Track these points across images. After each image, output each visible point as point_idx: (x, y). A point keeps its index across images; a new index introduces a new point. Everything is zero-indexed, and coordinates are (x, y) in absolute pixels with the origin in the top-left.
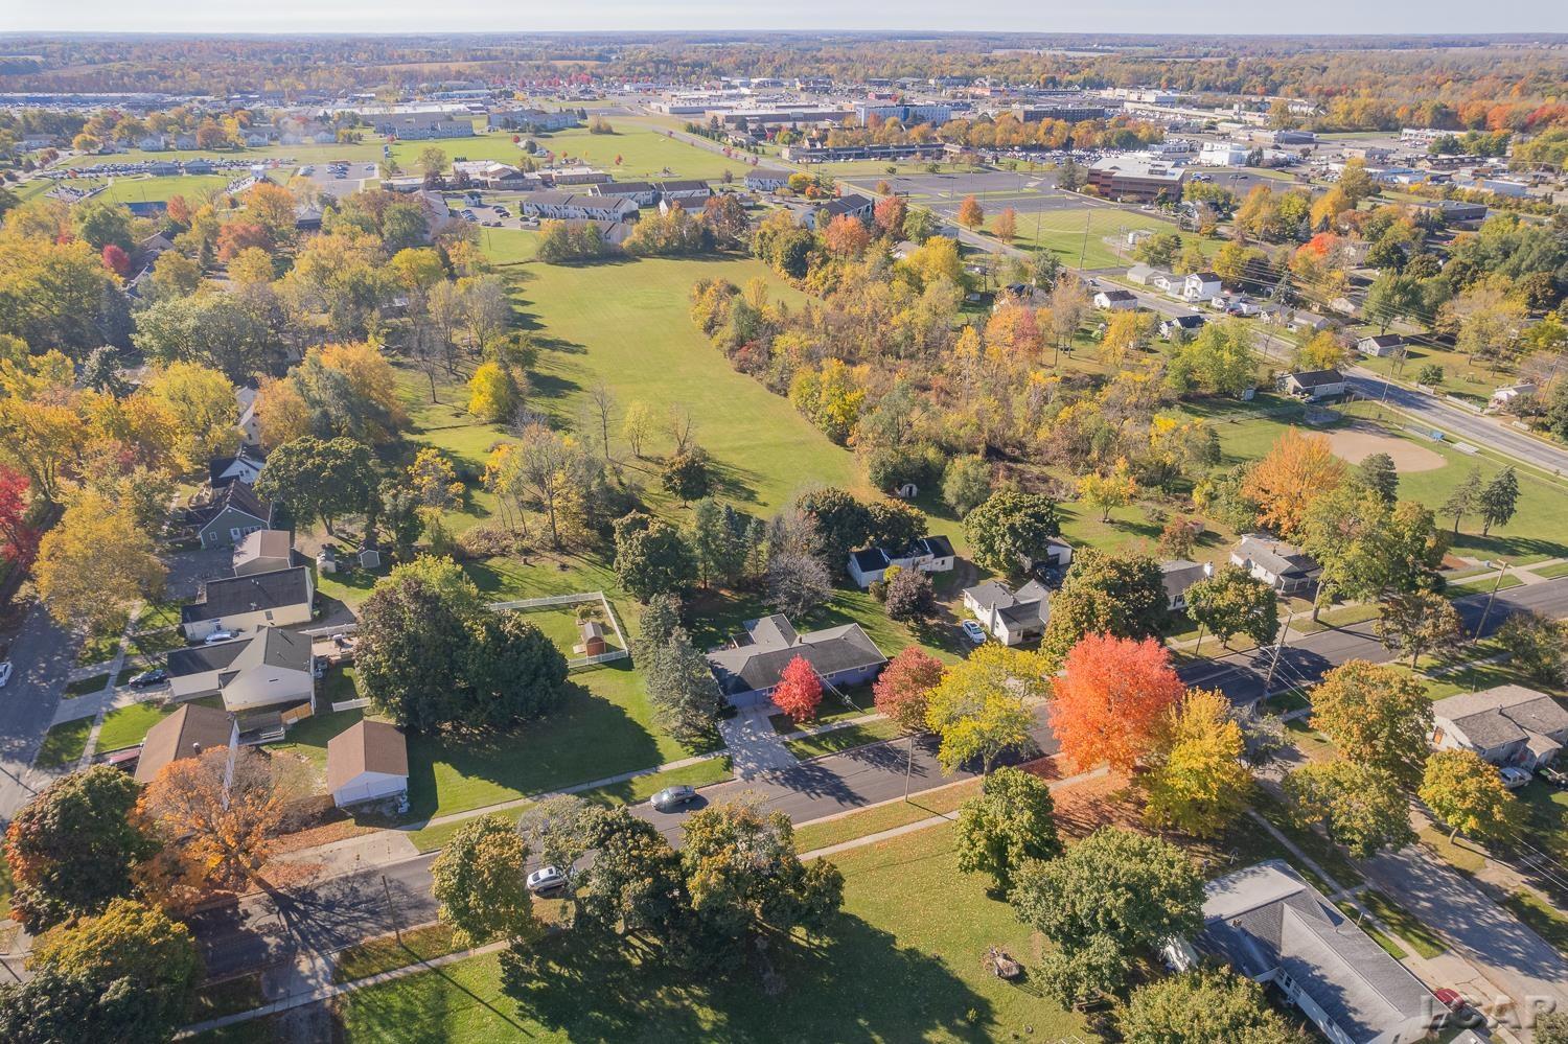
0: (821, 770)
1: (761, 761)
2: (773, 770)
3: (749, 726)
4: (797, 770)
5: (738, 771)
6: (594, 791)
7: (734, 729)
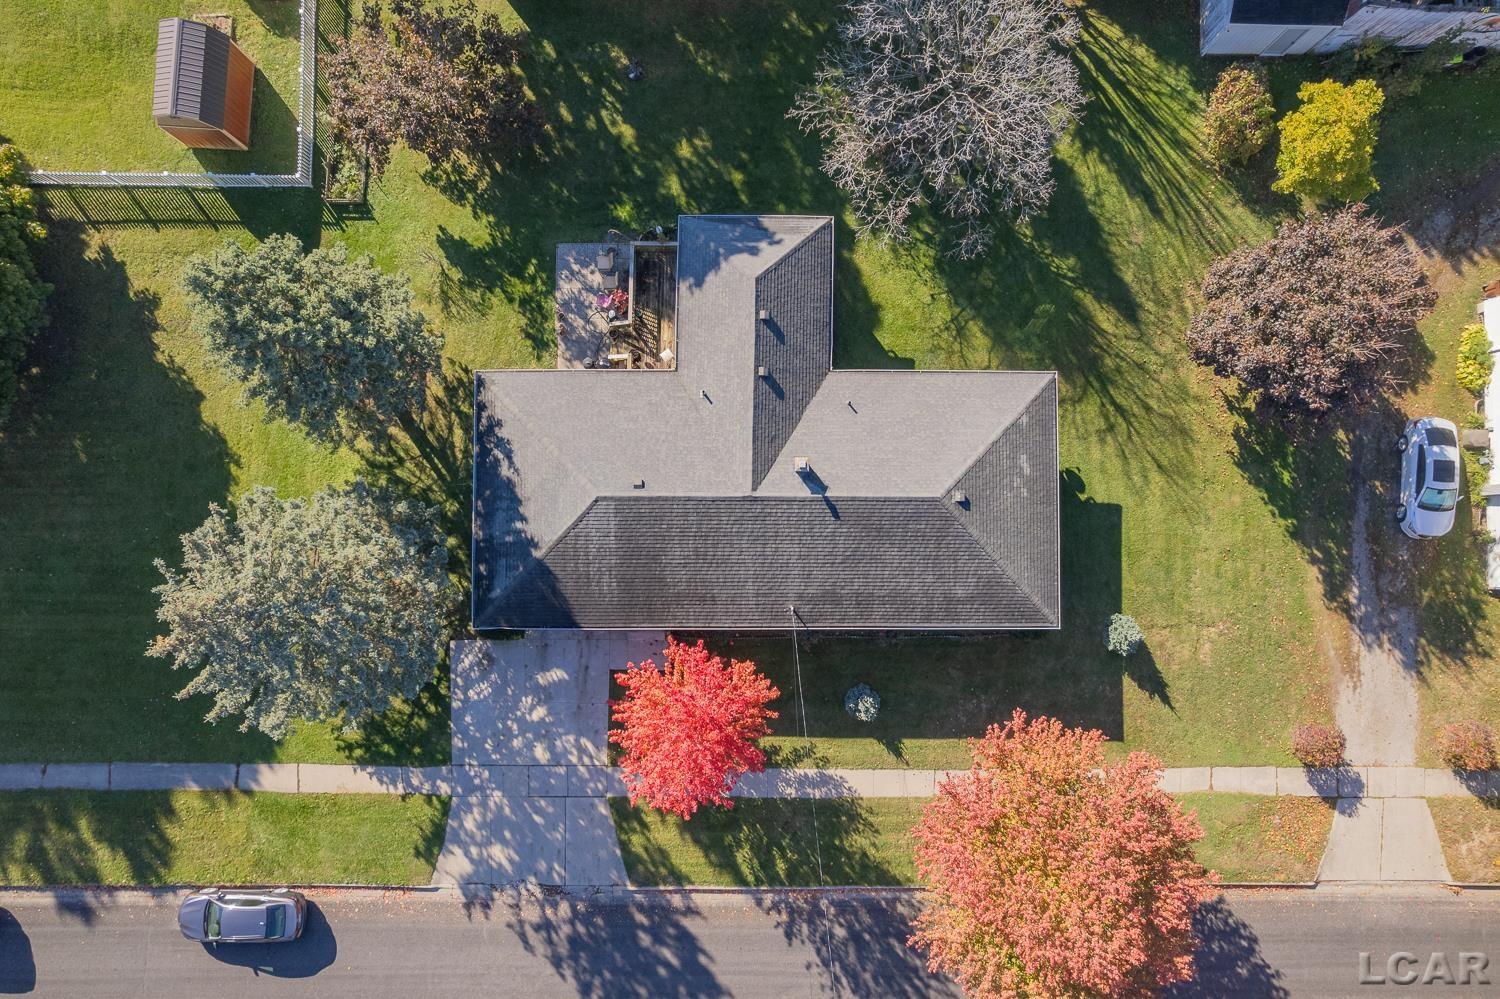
0: (688, 944)
1: (530, 849)
2: (552, 891)
3: (545, 695)
4: (616, 912)
5: (455, 863)
6: (63, 805)
7: (499, 691)
